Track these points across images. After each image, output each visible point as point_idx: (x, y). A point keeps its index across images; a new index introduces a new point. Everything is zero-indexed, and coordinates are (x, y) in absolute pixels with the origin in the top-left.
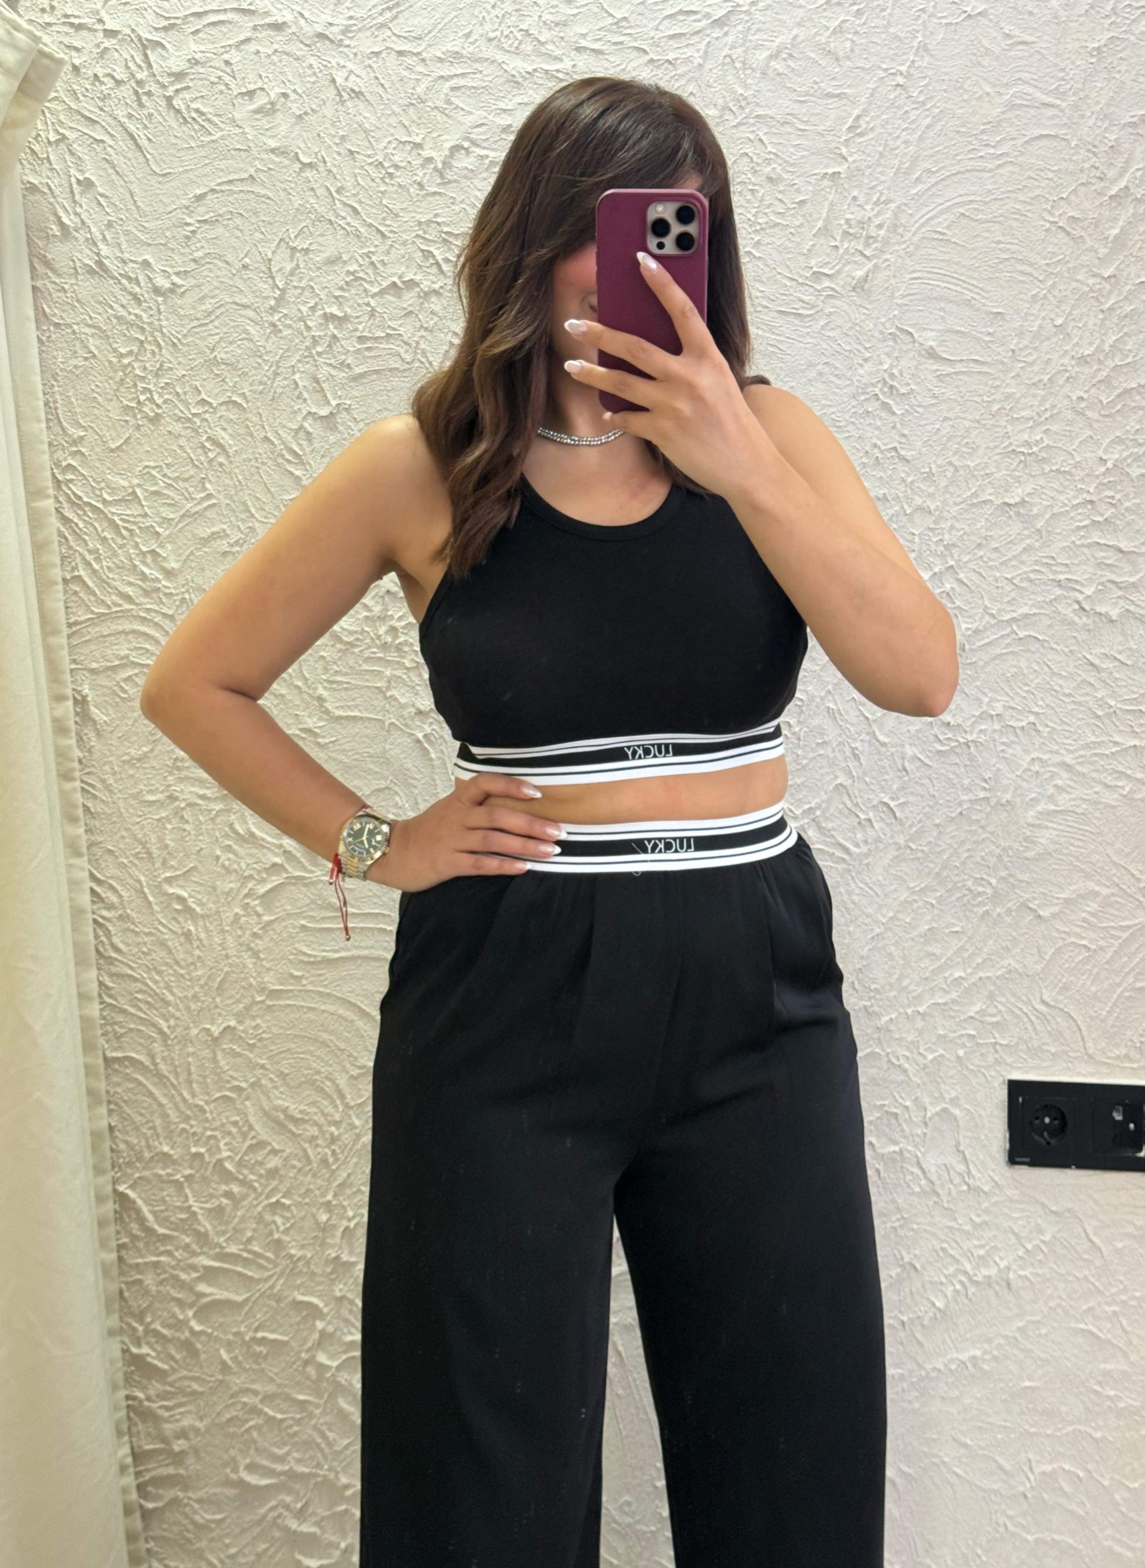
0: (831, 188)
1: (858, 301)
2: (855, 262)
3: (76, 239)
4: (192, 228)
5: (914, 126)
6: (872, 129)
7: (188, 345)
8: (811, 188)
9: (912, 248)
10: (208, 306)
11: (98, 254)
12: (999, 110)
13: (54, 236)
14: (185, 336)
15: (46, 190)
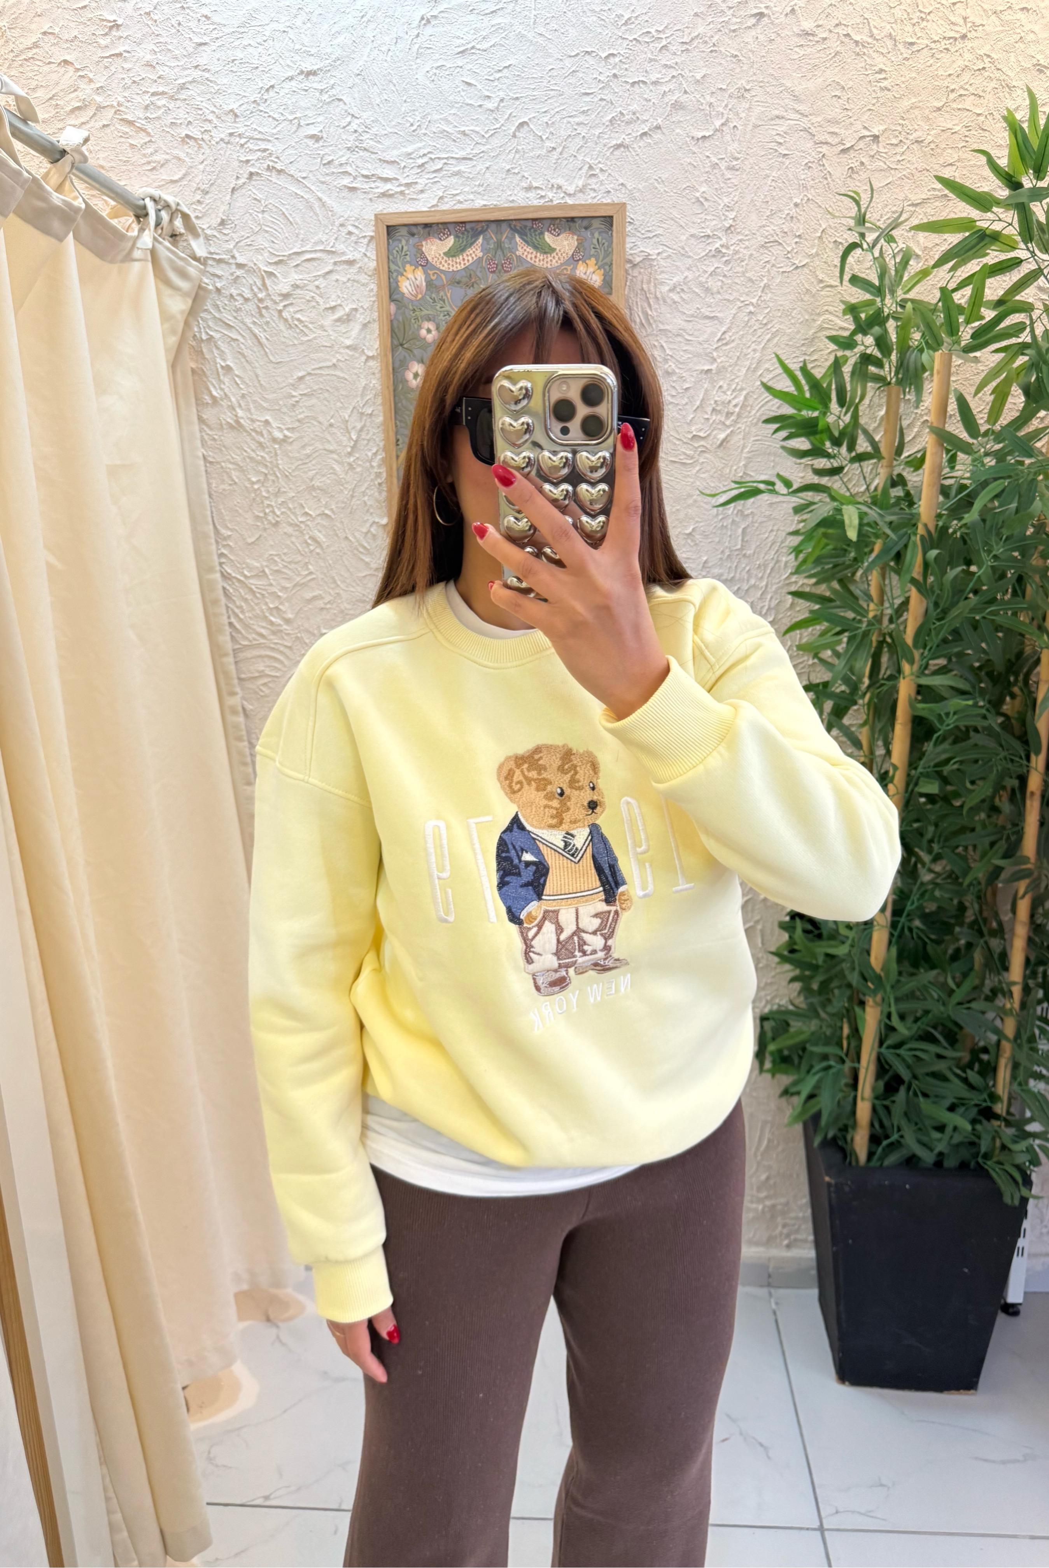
0: (706, 379)
1: (720, 454)
2: (720, 429)
3: (222, 406)
4: (297, 399)
5: (760, 340)
6: (733, 341)
7: (295, 477)
8: (693, 380)
9: (755, 421)
10: (308, 451)
11: (236, 416)
12: (813, 331)
13: (207, 403)
14: (293, 471)
15: (200, 372)
